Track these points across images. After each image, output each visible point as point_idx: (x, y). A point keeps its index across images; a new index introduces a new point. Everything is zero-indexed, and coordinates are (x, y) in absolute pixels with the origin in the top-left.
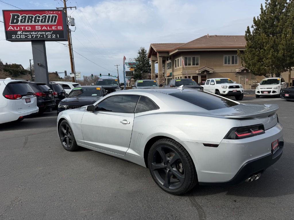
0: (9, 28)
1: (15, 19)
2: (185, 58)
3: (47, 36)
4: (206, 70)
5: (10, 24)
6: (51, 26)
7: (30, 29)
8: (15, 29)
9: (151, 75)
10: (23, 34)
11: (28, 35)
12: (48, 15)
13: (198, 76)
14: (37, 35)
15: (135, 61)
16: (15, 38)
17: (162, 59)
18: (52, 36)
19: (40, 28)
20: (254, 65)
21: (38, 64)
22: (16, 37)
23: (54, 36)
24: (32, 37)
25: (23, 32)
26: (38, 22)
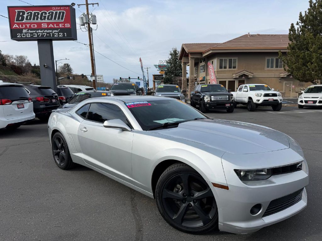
0: (14, 26)
1: (20, 16)
2: (220, 59)
3: (53, 35)
4: (244, 74)
5: (15, 22)
6: (58, 24)
7: (36, 27)
8: (20, 27)
9: (182, 79)
10: (29, 33)
11: (34, 34)
12: (55, 11)
13: (235, 81)
14: (43, 34)
15: (165, 64)
16: (20, 37)
17: (194, 60)
18: (59, 35)
19: (46, 26)
20: (299, 69)
21: (44, 65)
22: (21, 35)
23: (61, 34)
24: (38, 36)
25: (28, 31)
26: (45, 19)
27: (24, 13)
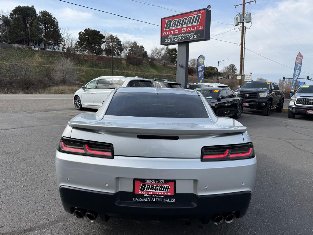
0: (164, 34)
1: (168, 25)
3: (190, 37)
5: (165, 30)
6: (194, 27)
7: (178, 32)
8: (167, 34)
10: (172, 38)
11: (176, 38)
12: (193, 16)
14: (182, 37)
18: (193, 37)
19: (185, 30)
21: (180, 65)
22: (167, 41)
23: (195, 36)
24: (178, 39)
25: (172, 36)
26: (185, 24)
27: (171, 22)
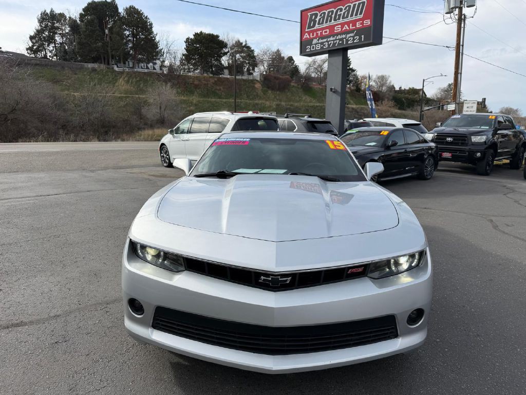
0: (305, 37)
1: (312, 21)
3: (347, 41)
5: (306, 30)
6: (354, 23)
7: (328, 33)
8: (311, 36)
10: (319, 43)
11: (324, 44)
14: (335, 41)
18: (354, 40)
19: (340, 29)
21: (331, 89)
22: (310, 48)
23: (356, 38)
24: (329, 45)
25: (318, 40)
26: (339, 19)
27: (316, 15)
